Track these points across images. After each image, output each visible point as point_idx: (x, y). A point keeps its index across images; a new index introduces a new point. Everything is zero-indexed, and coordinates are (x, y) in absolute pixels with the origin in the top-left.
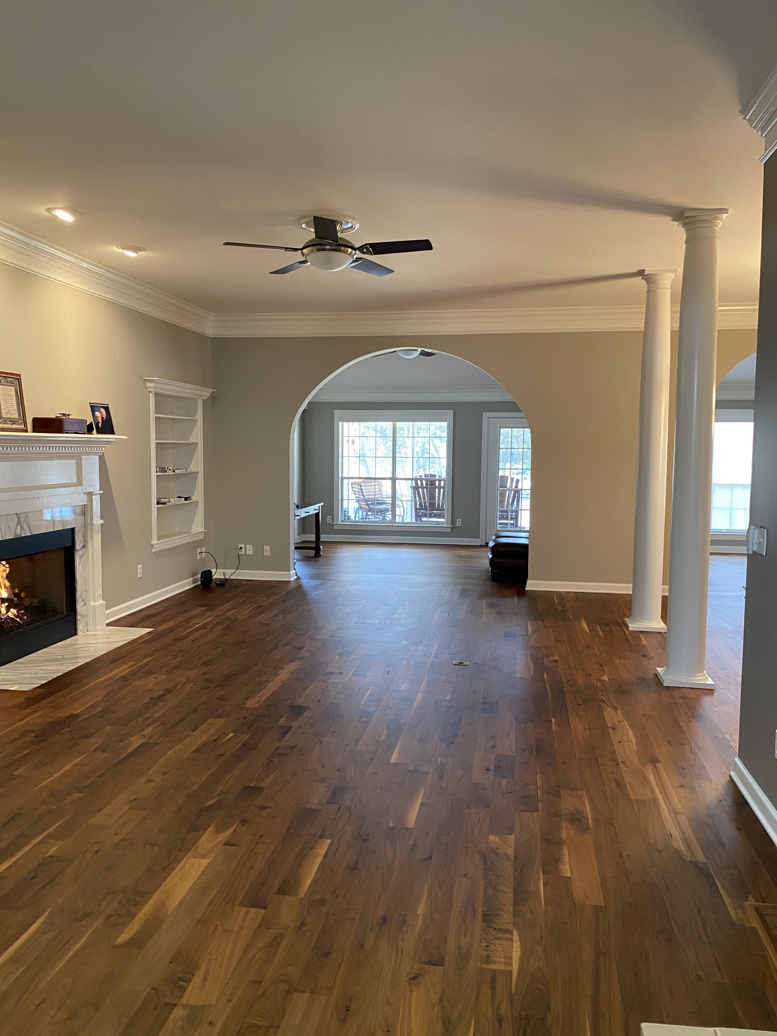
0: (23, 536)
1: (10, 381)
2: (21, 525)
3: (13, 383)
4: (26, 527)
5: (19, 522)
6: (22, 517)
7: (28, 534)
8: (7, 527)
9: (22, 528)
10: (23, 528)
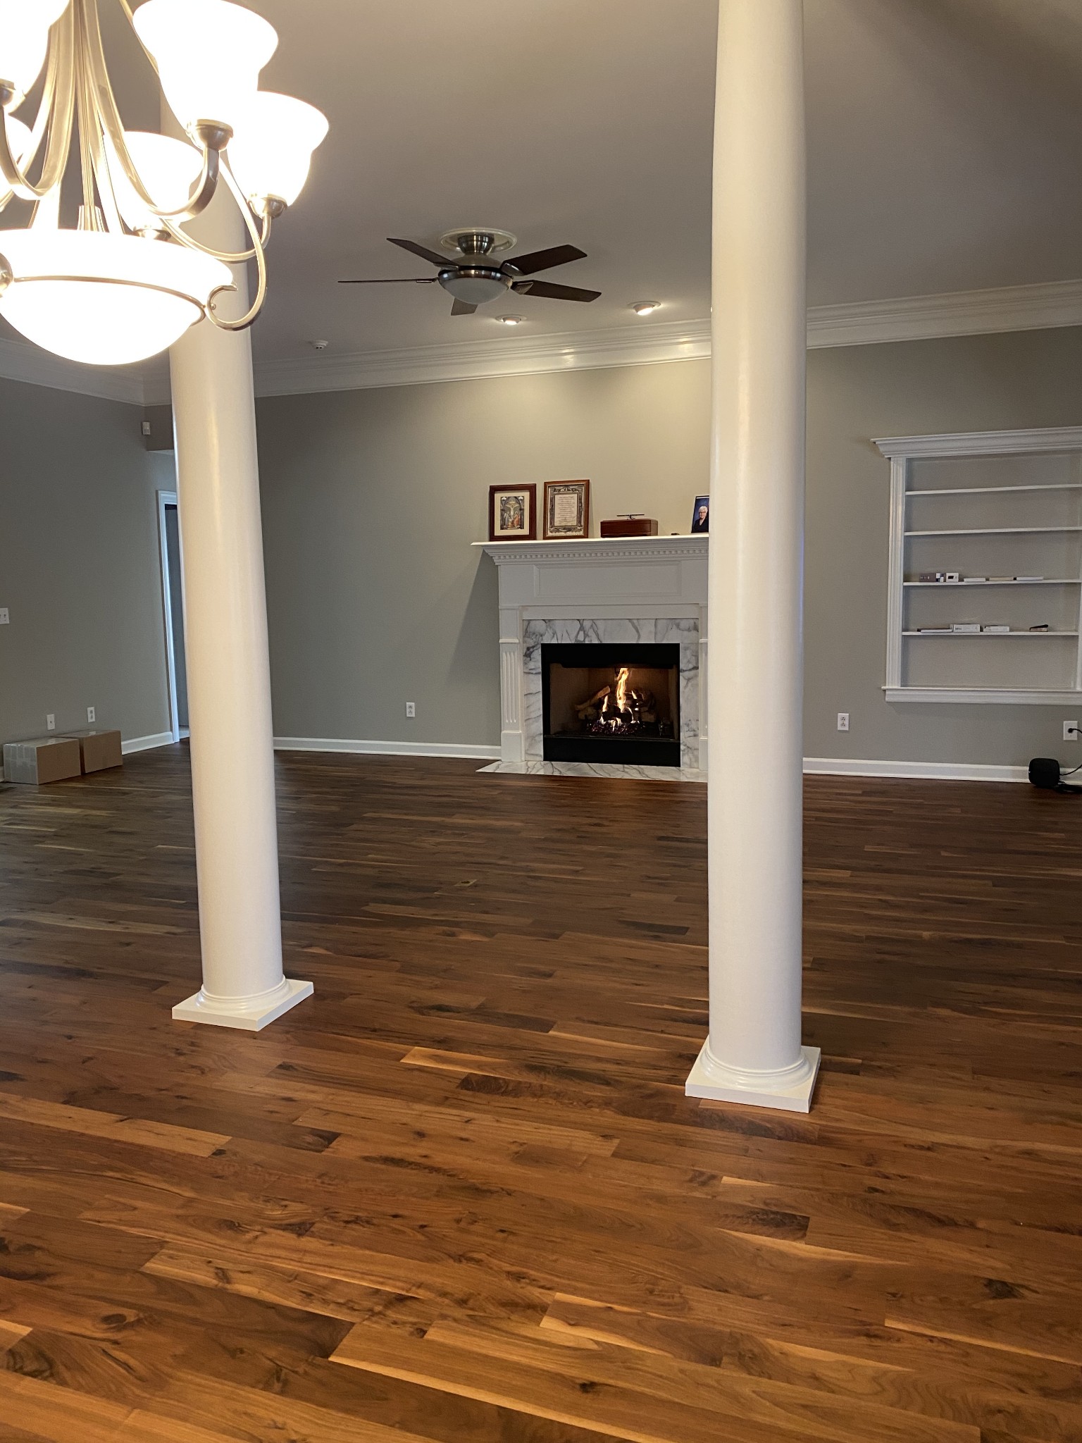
0: (587, 642)
1: (572, 489)
2: (584, 632)
3: (576, 490)
4: (591, 633)
5: (582, 628)
6: (587, 624)
7: (596, 641)
8: (565, 631)
9: (586, 635)
10: (588, 635)
